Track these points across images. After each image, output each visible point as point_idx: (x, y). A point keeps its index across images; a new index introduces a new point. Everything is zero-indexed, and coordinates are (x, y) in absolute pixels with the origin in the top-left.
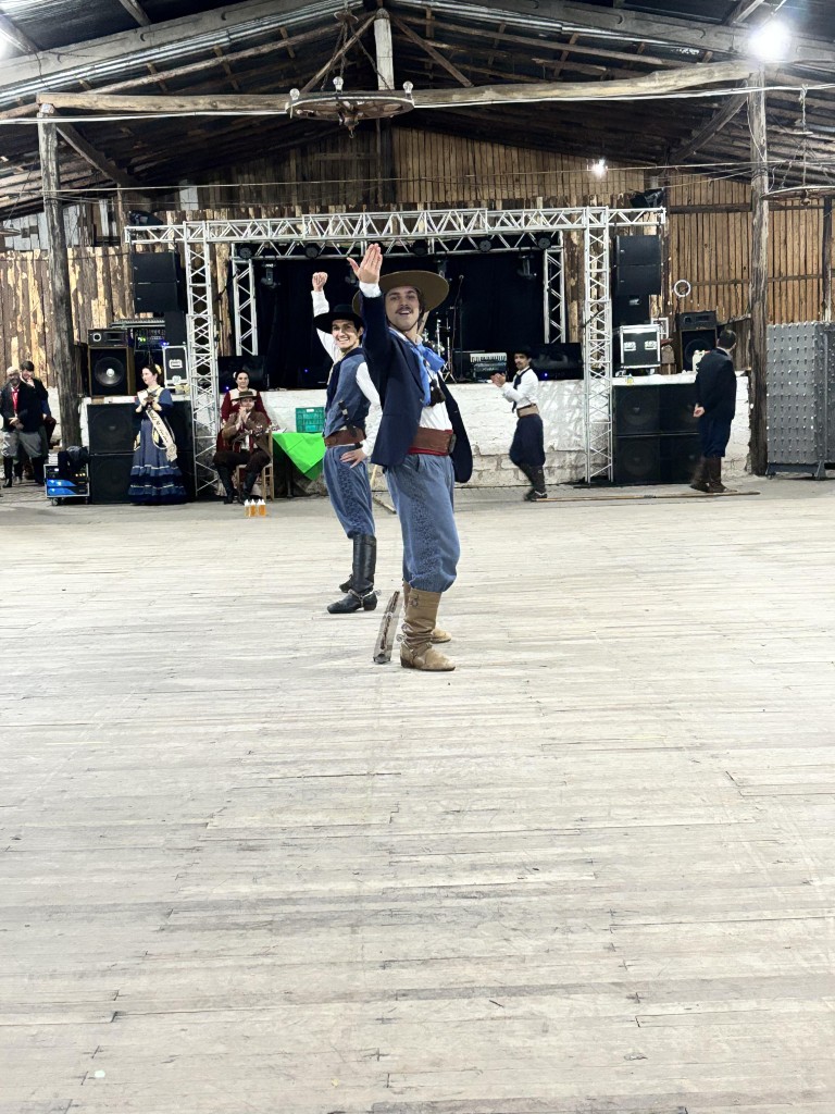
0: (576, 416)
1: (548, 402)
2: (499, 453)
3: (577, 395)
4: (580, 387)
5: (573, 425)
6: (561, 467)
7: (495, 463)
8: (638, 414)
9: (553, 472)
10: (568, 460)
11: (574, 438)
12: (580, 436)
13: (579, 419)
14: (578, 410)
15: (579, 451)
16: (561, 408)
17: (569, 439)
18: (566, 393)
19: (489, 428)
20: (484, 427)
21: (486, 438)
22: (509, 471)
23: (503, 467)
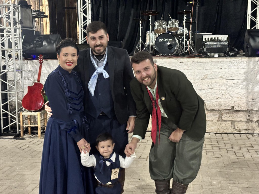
2: (220, 109)
7: (218, 116)
19: (214, 91)
20: (210, 90)
21: (211, 98)
22: (228, 122)
23: (223, 119)
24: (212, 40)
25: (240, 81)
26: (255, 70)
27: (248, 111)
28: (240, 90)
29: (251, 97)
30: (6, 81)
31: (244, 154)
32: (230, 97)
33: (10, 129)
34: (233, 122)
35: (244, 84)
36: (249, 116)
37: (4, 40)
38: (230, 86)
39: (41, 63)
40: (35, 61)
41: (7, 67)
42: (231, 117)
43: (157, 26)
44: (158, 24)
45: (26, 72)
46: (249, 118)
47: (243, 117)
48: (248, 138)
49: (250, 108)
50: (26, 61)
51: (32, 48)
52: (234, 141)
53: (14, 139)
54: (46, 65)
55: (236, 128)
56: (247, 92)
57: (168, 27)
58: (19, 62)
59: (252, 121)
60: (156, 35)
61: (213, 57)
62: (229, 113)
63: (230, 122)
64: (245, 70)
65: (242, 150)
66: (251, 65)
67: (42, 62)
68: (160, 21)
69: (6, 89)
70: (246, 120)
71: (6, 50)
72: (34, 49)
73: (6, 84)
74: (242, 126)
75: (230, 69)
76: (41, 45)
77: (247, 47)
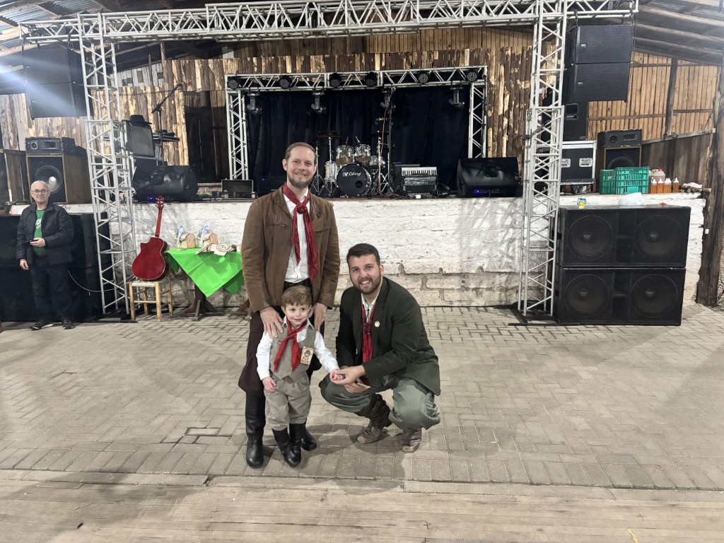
0: (508, 237)
1: (480, 221)
2: (424, 272)
3: (511, 214)
4: (516, 205)
5: (505, 245)
6: (489, 289)
7: (420, 282)
8: (590, 241)
9: (481, 293)
10: (497, 282)
11: (505, 259)
12: (512, 258)
13: (512, 240)
14: (511, 231)
15: (510, 273)
16: (492, 227)
17: (500, 260)
18: (500, 211)
19: (414, 247)
20: (409, 246)
21: (411, 257)
22: (434, 291)
23: (428, 286)
24: (414, 175)
25: (451, 232)
26: (471, 216)
27: (463, 275)
28: (450, 246)
29: (465, 255)
30: (109, 237)
31: (452, 336)
32: (437, 256)
33: (117, 307)
34: (442, 291)
35: (456, 236)
36: (463, 282)
37: (102, 173)
38: (437, 240)
39: (160, 209)
40: (153, 205)
41: (109, 215)
42: (438, 284)
43: (340, 153)
44: (341, 151)
45: (141, 222)
46: (463, 284)
47: (454, 283)
48: (462, 313)
49: (465, 271)
50: (139, 205)
51: (148, 186)
52: (441, 318)
53: (121, 322)
54: (169, 211)
55: (446, 299)
56: (461, 247)
57: (356, 155)
58: (127, 207)
59: (467, 289)
60: (339, 166)
61: (414, 198)
62: (435, 278)
63: (437, 291)
64: (458, 216)
65: (451, 330)
66: (466, 210)
67: (163, 207)
68: (344, 146)
69: (110, 248)
70: (459, 287)
71: (107, 189)
72: (150, 187)
73: (109, 241)
74: (454, 297)
75: (436, 216)
76: (162, 182)
77: (461, 184)
